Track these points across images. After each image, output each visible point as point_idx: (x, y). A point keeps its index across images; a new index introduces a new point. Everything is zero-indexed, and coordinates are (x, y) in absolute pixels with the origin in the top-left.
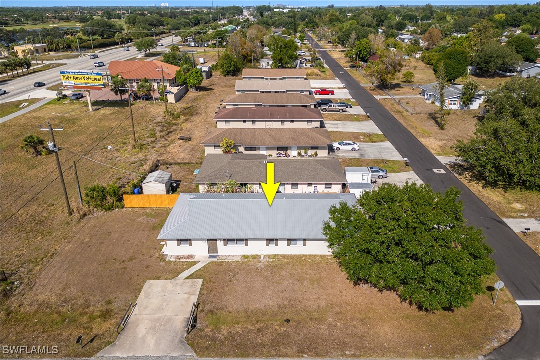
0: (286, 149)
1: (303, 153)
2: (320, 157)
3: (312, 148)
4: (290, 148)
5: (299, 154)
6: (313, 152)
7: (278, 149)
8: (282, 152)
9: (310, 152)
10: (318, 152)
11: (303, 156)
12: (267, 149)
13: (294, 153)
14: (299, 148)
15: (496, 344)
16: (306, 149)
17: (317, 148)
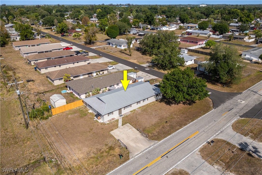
0: (91, 73)
1: (98, 73)
2: (105, 74)
3: (101, 71)
4: (93, 73)
5: (97, 74)
6: (102, 72)
7: (88, 74)
8: (90, 75)
9: (101, 73)
10: (104, 72)
11: (99, 75)
12: (83, 75)
13: (94, 74)
14: (96, 72)
15: (212, 105)
16: (99, 72)
17: (103, 70)
